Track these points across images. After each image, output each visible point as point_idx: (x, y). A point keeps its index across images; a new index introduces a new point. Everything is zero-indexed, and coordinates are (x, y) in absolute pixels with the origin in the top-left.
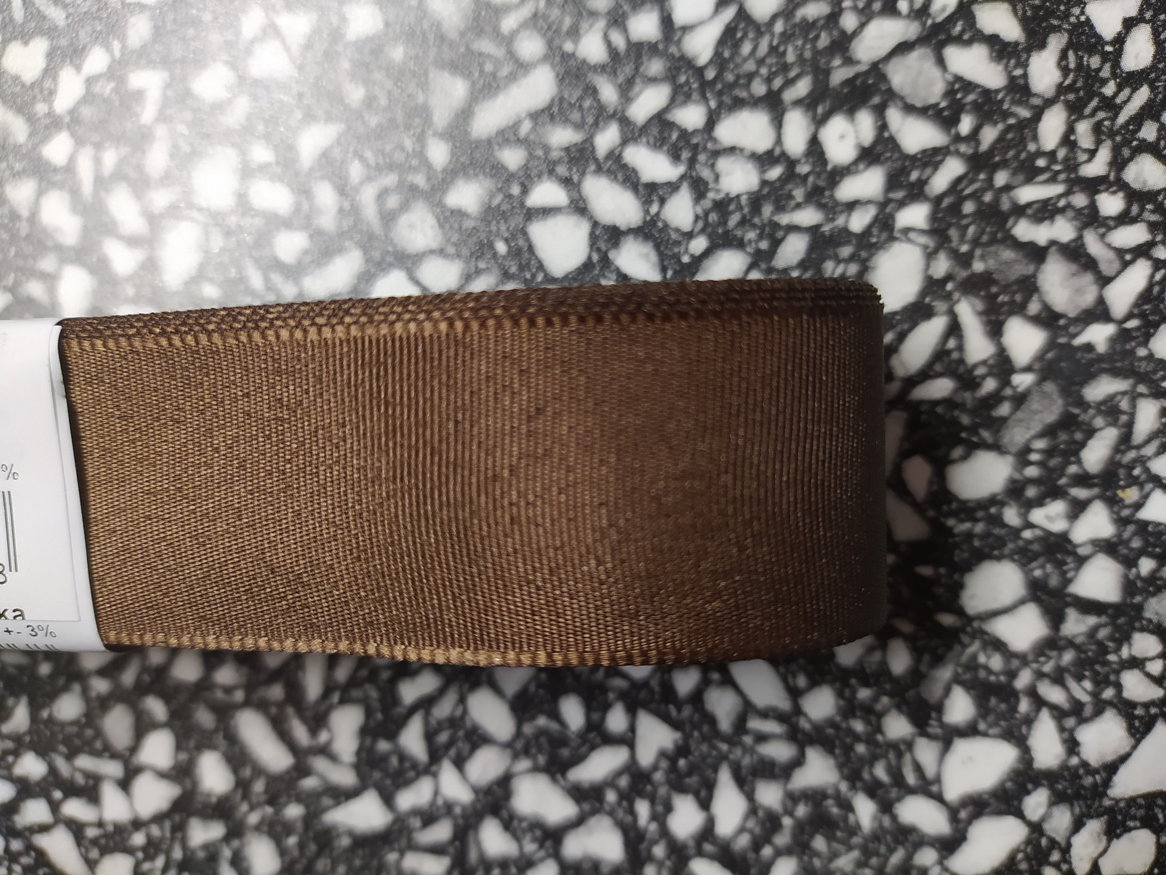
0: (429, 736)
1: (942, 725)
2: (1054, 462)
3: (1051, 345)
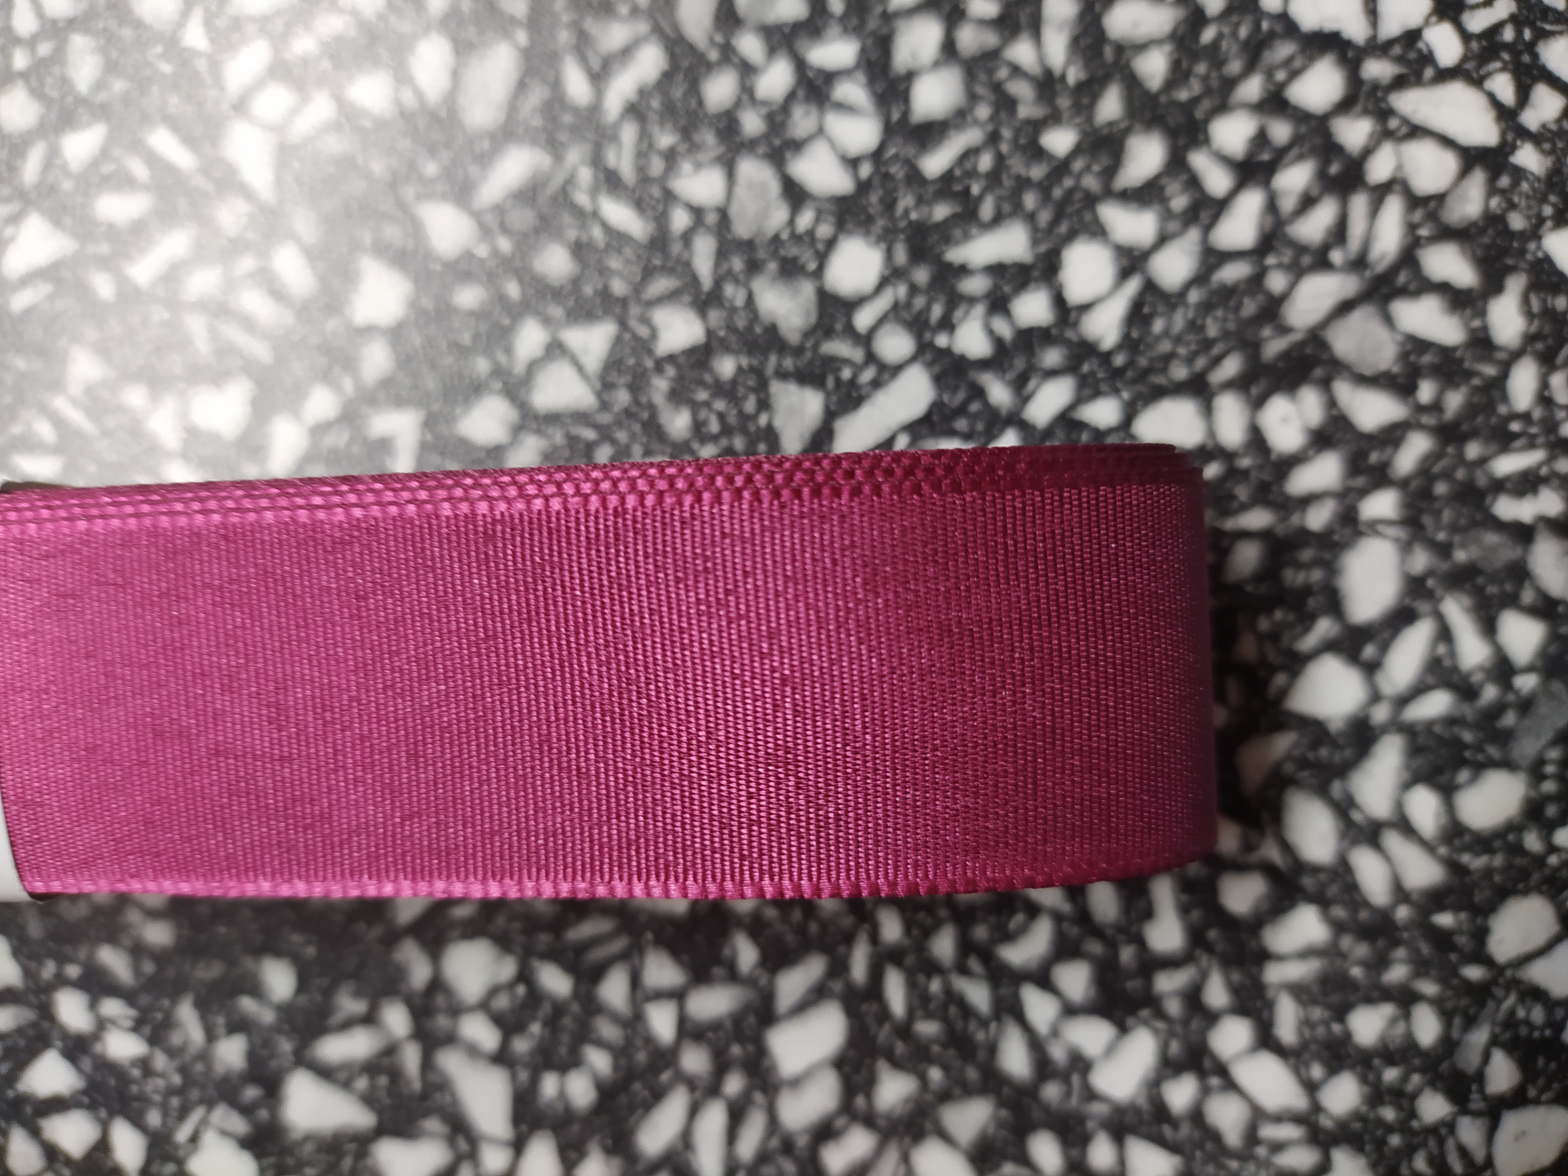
1: (1485, 1098)
3: (1554, 637)
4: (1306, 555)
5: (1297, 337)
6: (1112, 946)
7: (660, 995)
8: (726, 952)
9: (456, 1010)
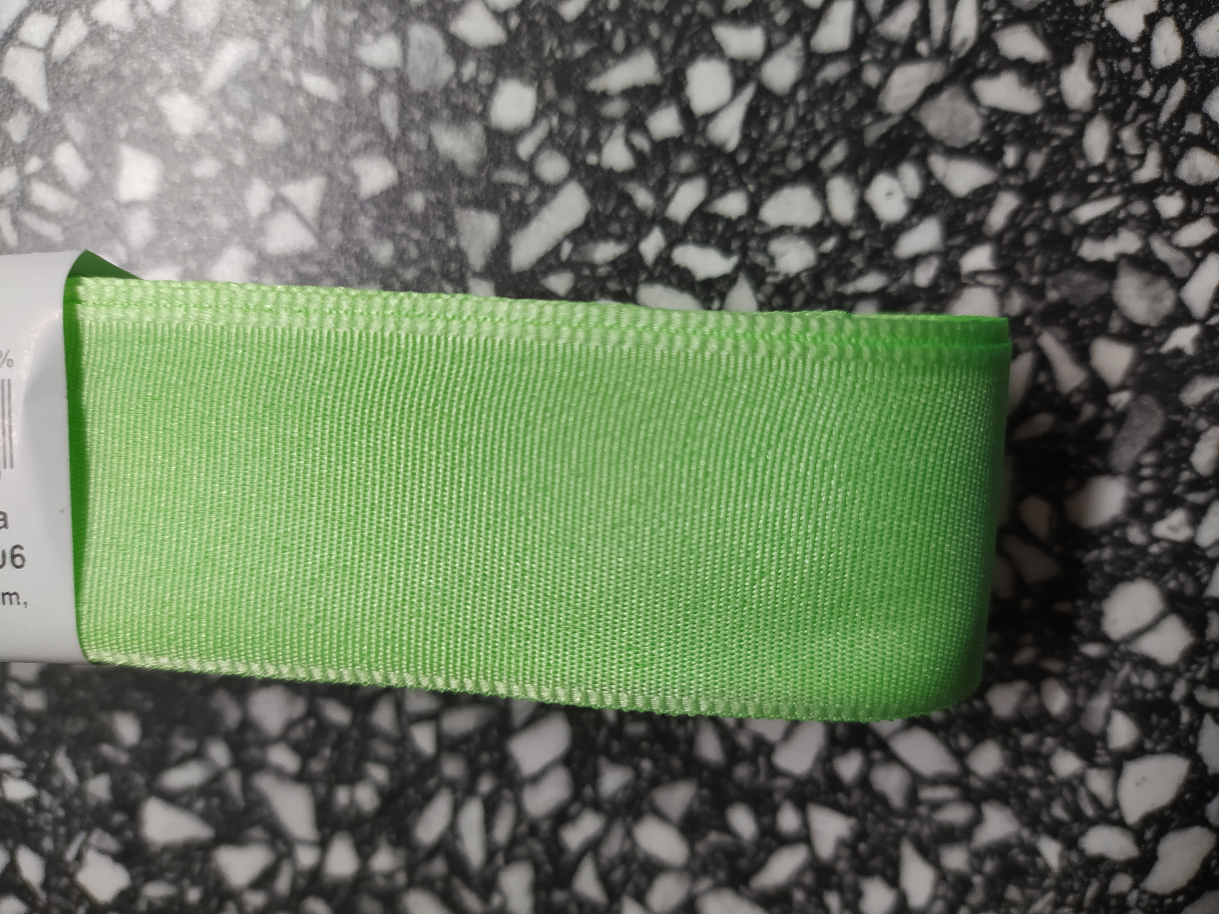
0: (604, 877)
1: (1109, 752)
2: (1166, 473)
3: (1140, 358)
5: (895, 120)
7: (419, 718)
9: (264, 742)
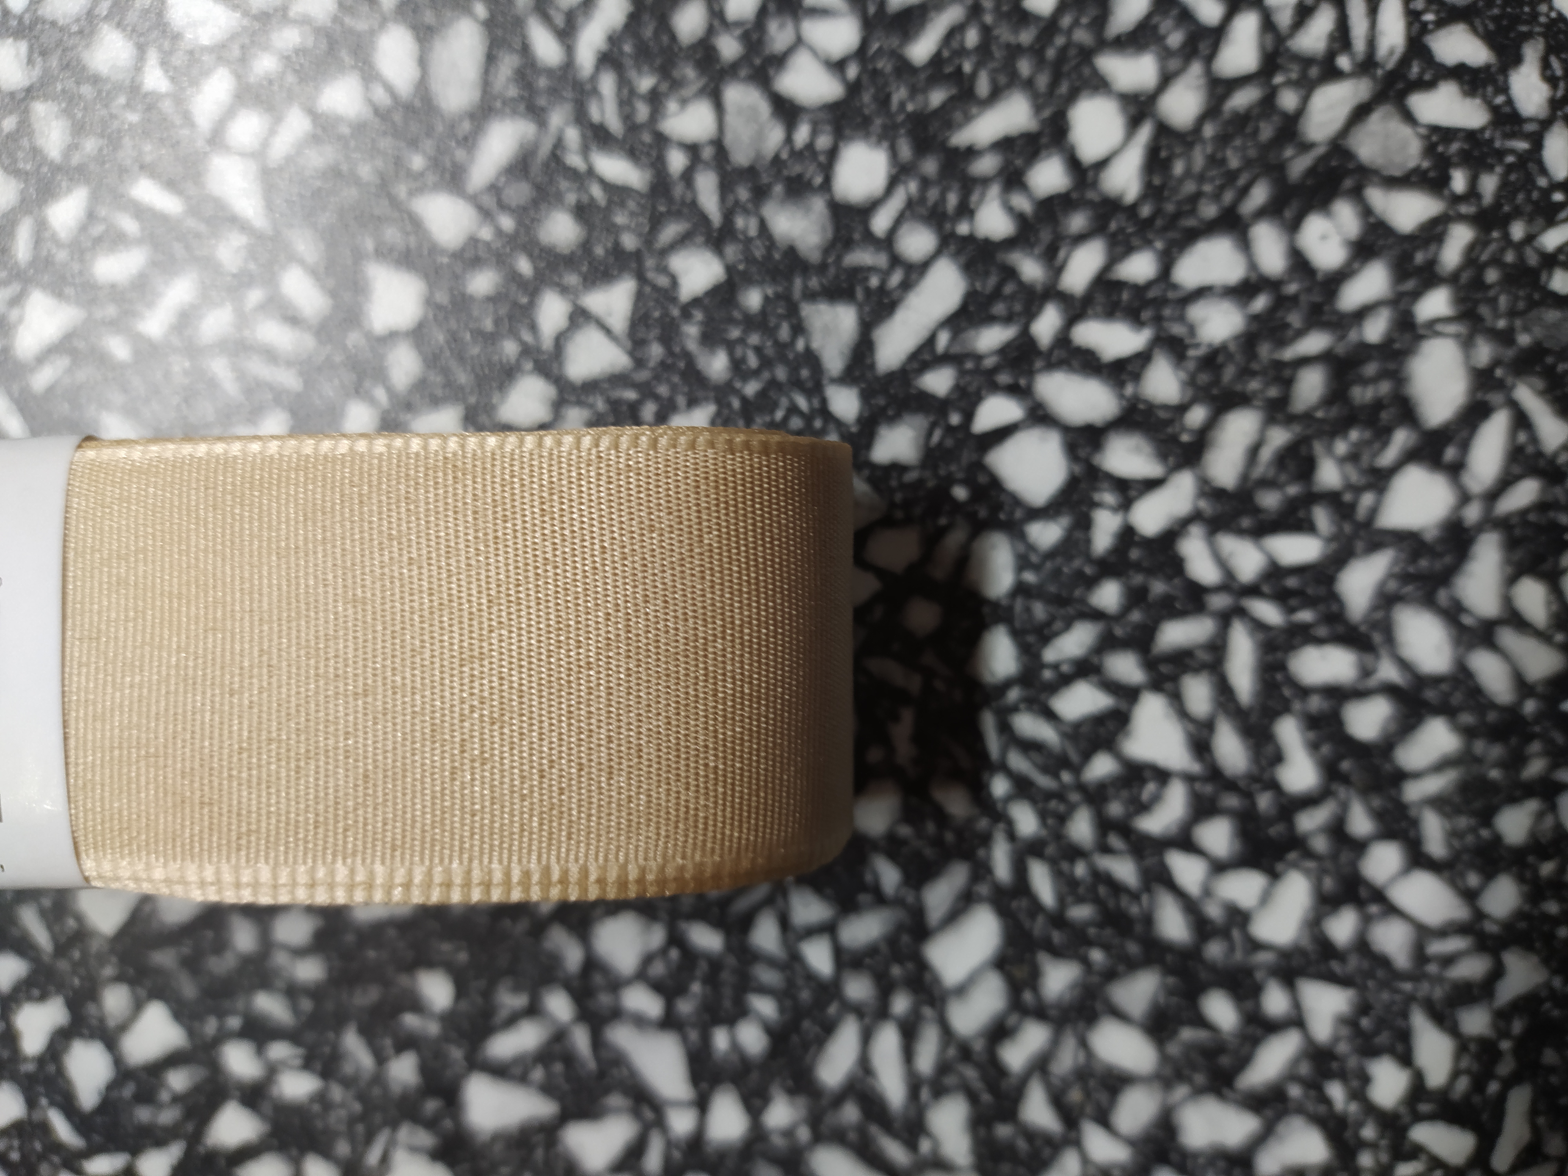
0: (1056, 1099)
4: (1371, 369)
5: (1320, 151)
6: (1248, 796)
7: (811, 932)
8: (868, 878)
9: (616, 985)
